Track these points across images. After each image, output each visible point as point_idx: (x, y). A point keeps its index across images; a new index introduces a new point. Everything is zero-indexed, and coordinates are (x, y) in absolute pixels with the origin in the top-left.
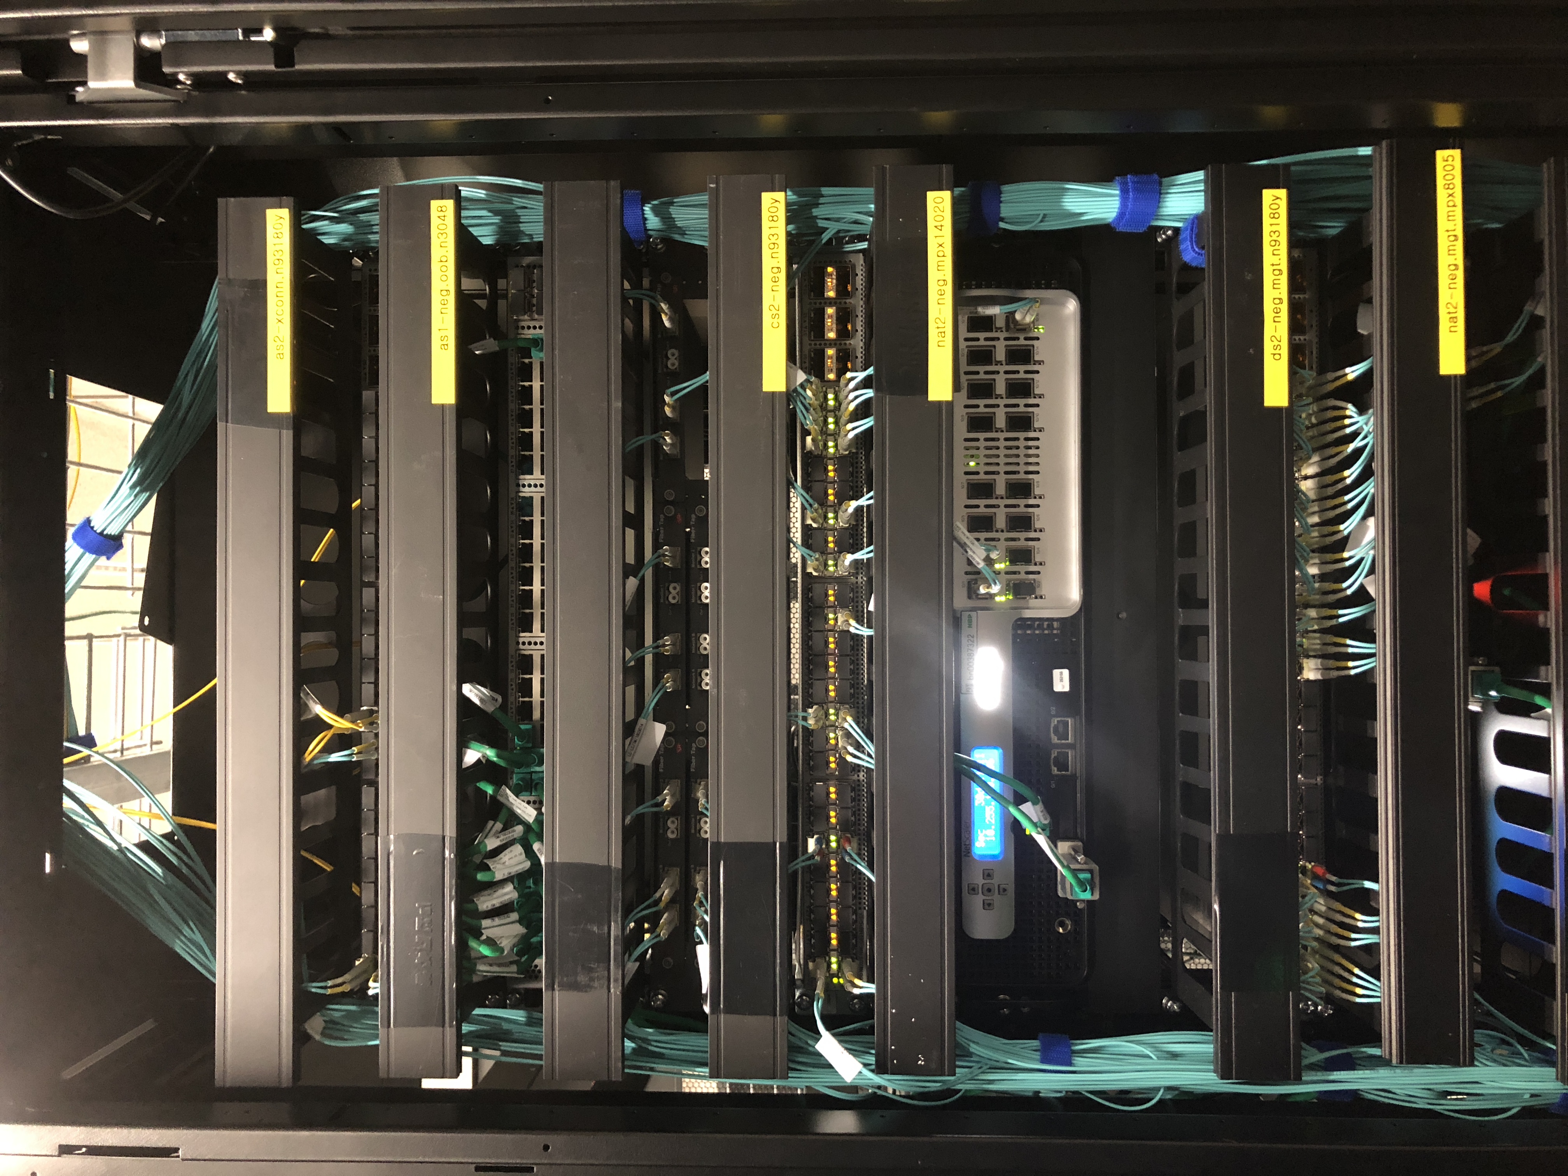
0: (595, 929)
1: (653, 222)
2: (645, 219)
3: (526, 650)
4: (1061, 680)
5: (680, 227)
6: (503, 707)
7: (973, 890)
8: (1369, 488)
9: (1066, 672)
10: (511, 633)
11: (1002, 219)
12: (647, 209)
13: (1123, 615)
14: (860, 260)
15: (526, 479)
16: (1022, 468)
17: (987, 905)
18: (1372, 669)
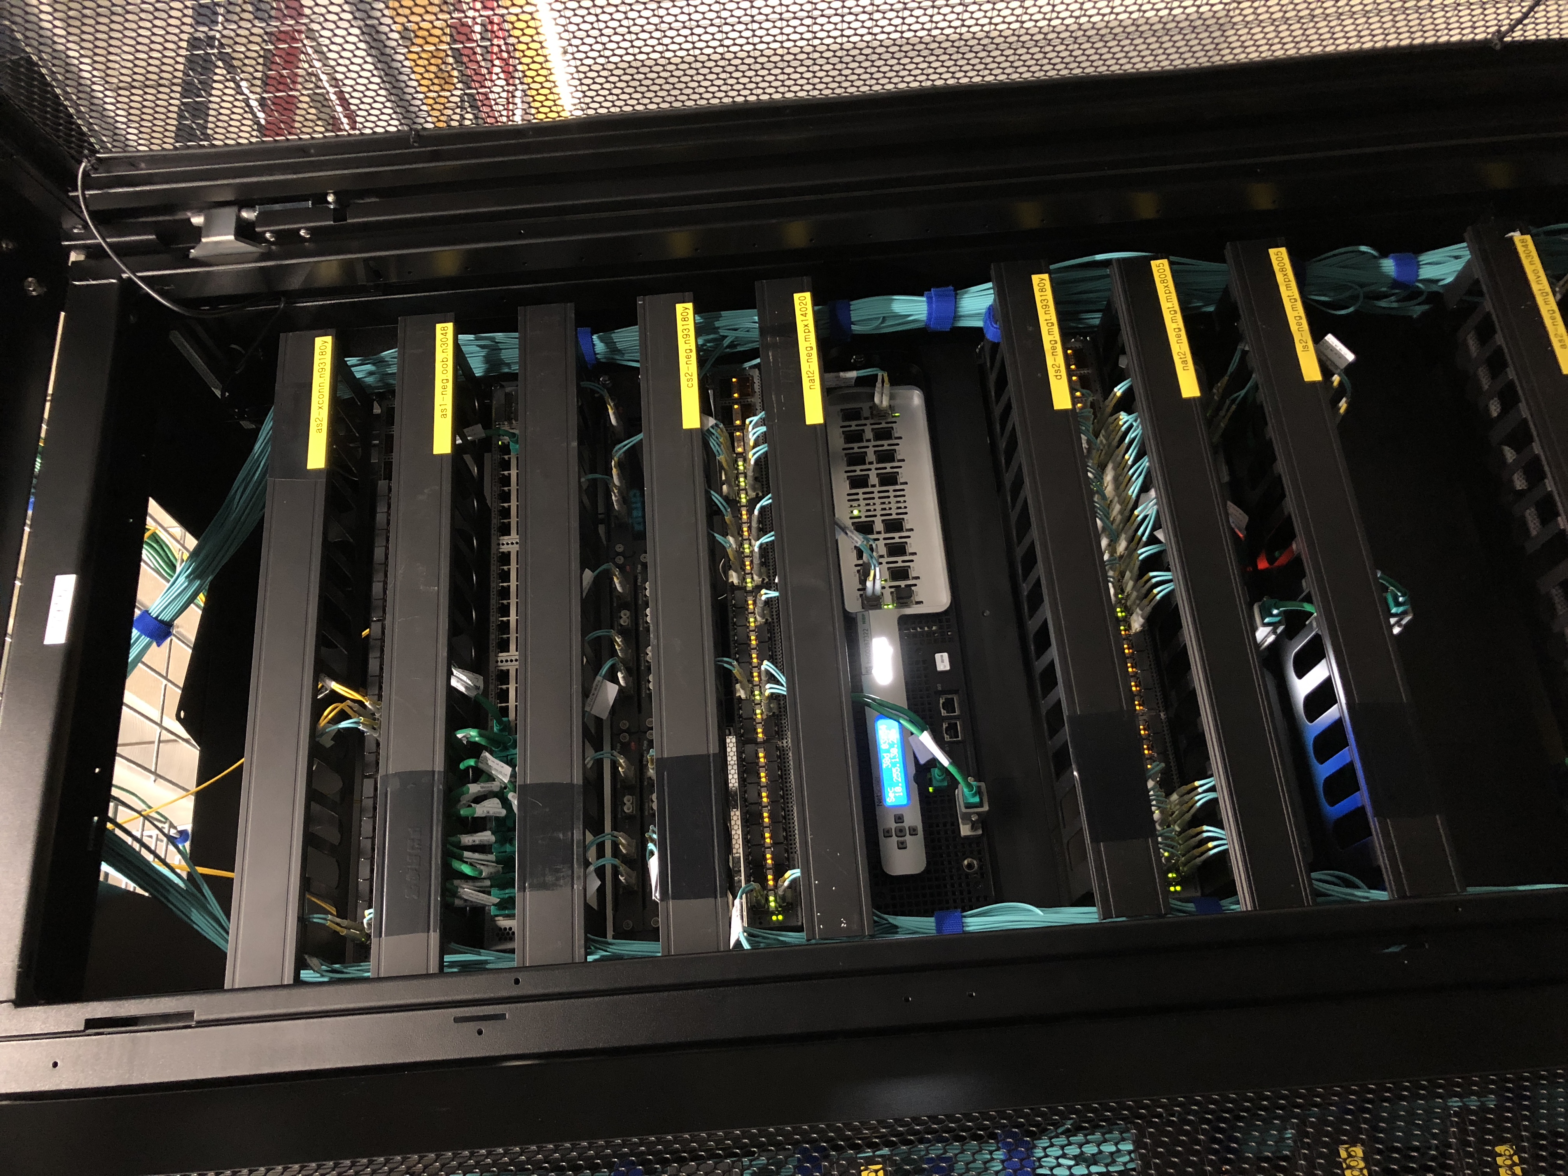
0: (561, 836)
1: (600, 347)
2: (594, 345)
3: (504, 666)
4: (943, 662)
5: (619, 350)
6: (486, 692)
7: (888, 834)
8: (1145, 463)
9: (945, 655)
10: (492, 654)
11: (853, 323)
12: (595, 337)
13: (987, 613)
14: (756, 373)
15: (505, 539)
16: (893, 511)
17: (902, 846)
18: (1173, 590)
